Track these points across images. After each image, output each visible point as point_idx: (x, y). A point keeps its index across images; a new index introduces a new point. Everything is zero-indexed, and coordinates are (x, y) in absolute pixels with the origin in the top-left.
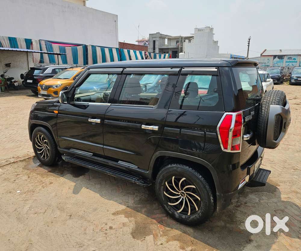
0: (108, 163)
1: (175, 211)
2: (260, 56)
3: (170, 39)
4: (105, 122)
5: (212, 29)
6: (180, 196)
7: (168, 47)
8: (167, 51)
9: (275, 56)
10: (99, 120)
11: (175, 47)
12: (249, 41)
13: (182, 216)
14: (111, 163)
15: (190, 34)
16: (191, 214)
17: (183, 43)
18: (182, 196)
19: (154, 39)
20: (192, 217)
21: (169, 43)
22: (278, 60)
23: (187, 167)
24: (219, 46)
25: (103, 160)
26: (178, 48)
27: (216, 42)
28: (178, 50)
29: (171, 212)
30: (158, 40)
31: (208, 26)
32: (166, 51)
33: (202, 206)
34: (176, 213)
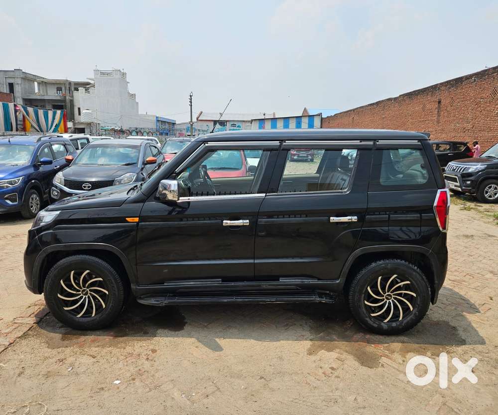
0: (260, 286)
1: (380, 322)
2: (196, 120)
3: (44, 83)
4: (261, 222)
5: (124, 74)
6: (384, 301)
7: (43, 98)
8: (42, 104)
9: (215, 122)
10: (248, 221)
11: (59, 98)
12: (191, 99)
13: (392, 324)
14: (265, 285)
15: (87, 79)
16: (403, 318)
17: (73, 92)
18: (389, 299)
19: (11, 81)
20: (405, 322)
21: (45, 92)
22: (220, 127)
23: (399, 261)
24: (138, 103)
25: (247, 284)
26: (64, 101)
27: (133, 96)
28: (63, 104)
29: (377, 324)
30: (20, 82)
31: (118, 69)
32: (39, 104)
33: (419, 303)
34: (382, 324)
